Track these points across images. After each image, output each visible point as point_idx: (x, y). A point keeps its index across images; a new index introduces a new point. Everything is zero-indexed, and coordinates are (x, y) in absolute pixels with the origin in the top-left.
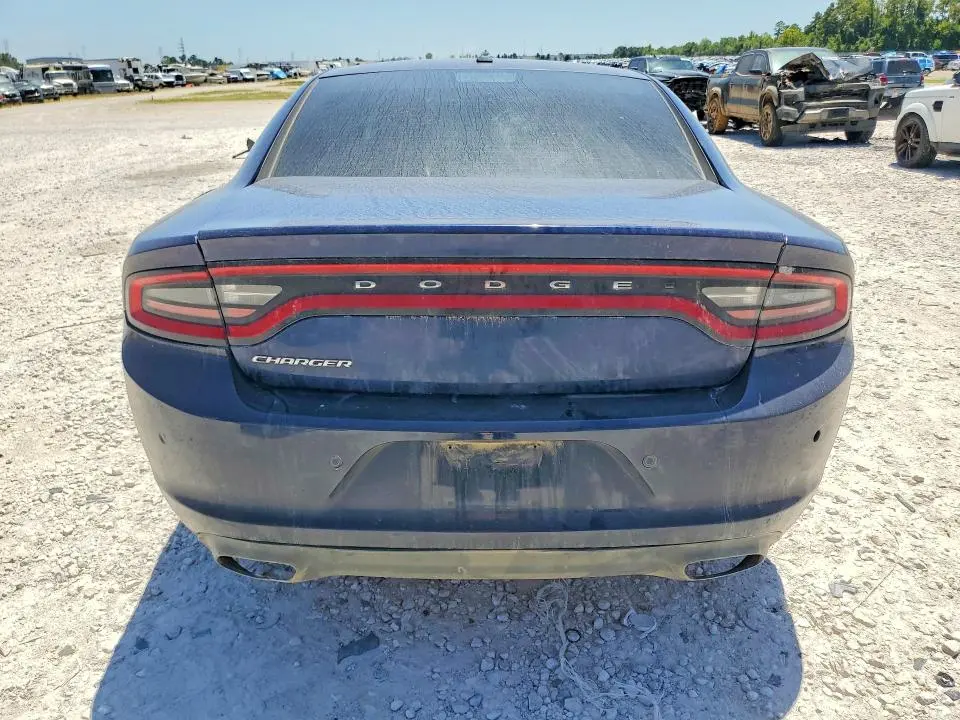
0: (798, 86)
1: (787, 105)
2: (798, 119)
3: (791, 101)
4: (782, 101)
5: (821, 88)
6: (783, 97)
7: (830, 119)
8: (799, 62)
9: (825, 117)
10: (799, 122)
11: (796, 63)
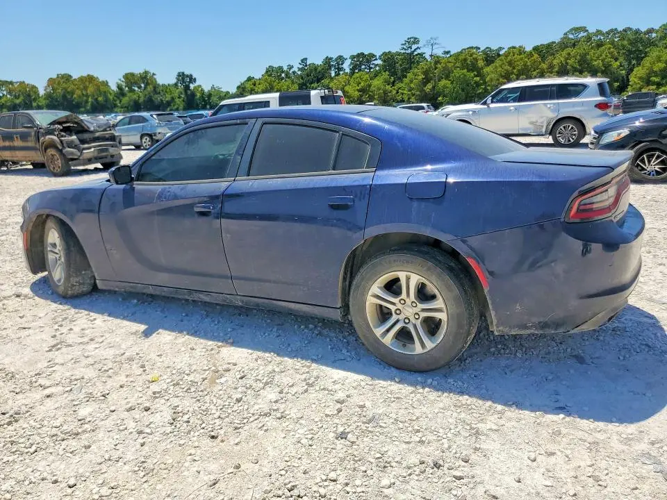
0: (71, 135)
1: (69, 147)
2: (79, 156)
3: (70, 145)
4: (65, 145)
5: (86, 136)
6: (64, 142)
7: (100, 155)
8: (65, 120)
9: (96, 154)
10: (81, 158)
11: (61, 120)
